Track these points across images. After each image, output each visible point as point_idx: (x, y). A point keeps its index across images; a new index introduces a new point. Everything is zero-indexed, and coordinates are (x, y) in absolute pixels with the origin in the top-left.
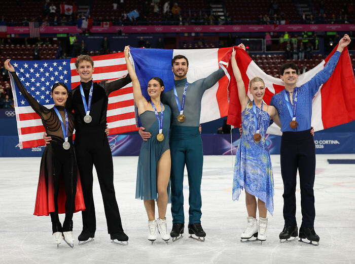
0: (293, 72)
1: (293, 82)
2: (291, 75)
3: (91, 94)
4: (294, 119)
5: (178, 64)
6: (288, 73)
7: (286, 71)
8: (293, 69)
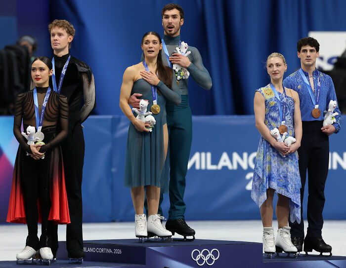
0: (311, 51)
1: (311, 63)
2: (309, 53)
3: (64, 72)
4: (317, 106)
5: (167, 17)
6: (305, 51)
7: (303, 48)
8: (312, 46)
